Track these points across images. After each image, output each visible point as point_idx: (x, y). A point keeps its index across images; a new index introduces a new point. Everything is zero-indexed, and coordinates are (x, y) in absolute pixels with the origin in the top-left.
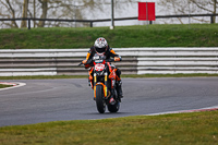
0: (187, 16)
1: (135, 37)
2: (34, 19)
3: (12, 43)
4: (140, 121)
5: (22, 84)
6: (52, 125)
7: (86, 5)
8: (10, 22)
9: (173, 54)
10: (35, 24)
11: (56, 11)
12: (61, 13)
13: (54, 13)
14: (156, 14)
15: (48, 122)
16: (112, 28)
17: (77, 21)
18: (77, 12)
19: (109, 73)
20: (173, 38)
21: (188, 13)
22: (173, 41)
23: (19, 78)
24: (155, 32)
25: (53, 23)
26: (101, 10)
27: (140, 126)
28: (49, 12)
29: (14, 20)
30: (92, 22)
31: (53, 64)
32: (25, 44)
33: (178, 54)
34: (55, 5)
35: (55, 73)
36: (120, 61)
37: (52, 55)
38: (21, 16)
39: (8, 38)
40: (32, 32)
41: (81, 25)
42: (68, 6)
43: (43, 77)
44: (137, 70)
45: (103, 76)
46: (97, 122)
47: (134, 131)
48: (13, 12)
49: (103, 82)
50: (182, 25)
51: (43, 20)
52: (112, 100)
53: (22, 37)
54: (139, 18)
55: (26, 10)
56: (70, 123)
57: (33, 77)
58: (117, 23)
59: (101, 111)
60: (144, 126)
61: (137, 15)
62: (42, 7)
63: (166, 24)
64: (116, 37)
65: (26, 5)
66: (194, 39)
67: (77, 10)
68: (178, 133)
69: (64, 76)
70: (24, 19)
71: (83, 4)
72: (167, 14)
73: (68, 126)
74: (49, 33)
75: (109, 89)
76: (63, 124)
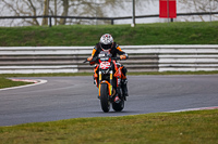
0: (208, 13)
1: (156, 34)
2: (56, 17)
3: (33, 41)
4: (161, 118)
5: (43, 82)
6: (73, 122)
7: (106, 3)
8: (31, 20)
9: (195, 51)
10: (56, 21)
11: (78, 9)
12: (82, 11)
13: (75, 11)
14: (178, 12)
15: (69, 118)
16: (133, 25)
17: (98, 19)
18: (98, 9)
19: (114, 72)
20: (194, 35)
21: (208, 11)
22: (194, 38)
23: (40, 75)
24: (176, 30)
25: (74, 20)
26: (123, 8)
27: (161, 123)
28: (70, 10)
29: (35, 17)
30: (113, 19)
31: (74, 62)
32: (46, 41)
33: (199, 51)
34: (76, 3)
35: (76, 70)
36: (127, 58)
37: (73, 52)
38: (42, 13)
39: (29, 36)
40: (54, 30)
41: (102, 22)
42: (89, 4)
43: (64, 74)
44: (158, 68)
45: (109, 74)
46: (119, 119)
47: (155, 128)
48: (35, 9)
49: (108, 80)
50: (203, 23)
51: (64, 17)
52: (117, 98)
53: (43, 34)
54: (160, 16)
55: (48, 8)
56: (92, 120)
57: (55, 75)
58: (138, 21)
59: (106, 110)
60: (165, 123)
61: (158, 13)
62: (63, 5)
63: (187, 22)
64: (137, 35)
65: (47, 3)
66: (215, 36)
67: (98, 8)
68: (200, 129)
69: (85, 74)
70: (45, 17)
71: (103, 2)
72: (189, 12)
73: (89, 123)
74: (70, 30)
75: (114, 87)
76: (84, 121)
